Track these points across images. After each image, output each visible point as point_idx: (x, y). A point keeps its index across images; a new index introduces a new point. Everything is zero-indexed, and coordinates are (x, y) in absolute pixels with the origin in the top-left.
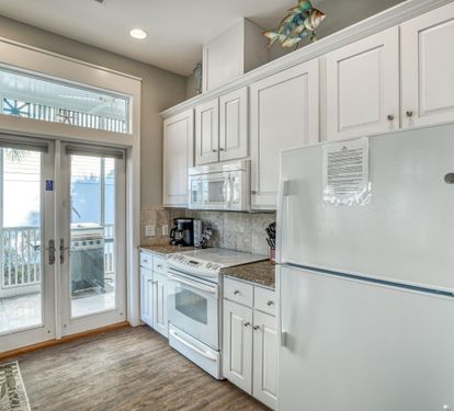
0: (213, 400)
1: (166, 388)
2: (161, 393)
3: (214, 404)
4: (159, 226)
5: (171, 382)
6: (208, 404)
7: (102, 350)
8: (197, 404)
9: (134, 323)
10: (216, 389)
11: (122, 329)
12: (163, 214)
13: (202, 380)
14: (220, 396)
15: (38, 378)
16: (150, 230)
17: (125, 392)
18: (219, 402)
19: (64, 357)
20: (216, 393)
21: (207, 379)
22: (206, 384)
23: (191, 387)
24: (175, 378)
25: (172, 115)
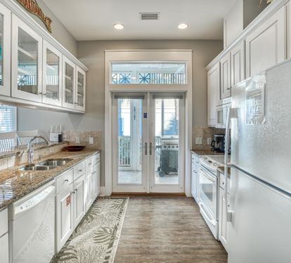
0: (206, 249)
1: (184, 232)
2: (180, 233)
3: (206, 251)
4: (205, 139)
5: (188, 230)
6: (202, 249)
7: (164, 203)
8: (196, 246)
9: (188, 195)
10: (211, 244)
11: (180, 196)
12: (208, 131)
13: (207, 236)
14: (212, 249)
15: (133, 206)
16: (199, 141)
17: (164, 226)
18: (209, 251)
19: (147, 201)
20: (210, 246)
21: (211, 237)
22: (208, 239)
23: (198, 237)
24: (193, 229)
25: (211, 68)
